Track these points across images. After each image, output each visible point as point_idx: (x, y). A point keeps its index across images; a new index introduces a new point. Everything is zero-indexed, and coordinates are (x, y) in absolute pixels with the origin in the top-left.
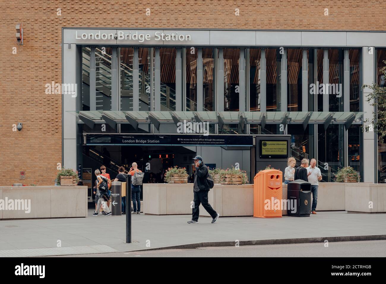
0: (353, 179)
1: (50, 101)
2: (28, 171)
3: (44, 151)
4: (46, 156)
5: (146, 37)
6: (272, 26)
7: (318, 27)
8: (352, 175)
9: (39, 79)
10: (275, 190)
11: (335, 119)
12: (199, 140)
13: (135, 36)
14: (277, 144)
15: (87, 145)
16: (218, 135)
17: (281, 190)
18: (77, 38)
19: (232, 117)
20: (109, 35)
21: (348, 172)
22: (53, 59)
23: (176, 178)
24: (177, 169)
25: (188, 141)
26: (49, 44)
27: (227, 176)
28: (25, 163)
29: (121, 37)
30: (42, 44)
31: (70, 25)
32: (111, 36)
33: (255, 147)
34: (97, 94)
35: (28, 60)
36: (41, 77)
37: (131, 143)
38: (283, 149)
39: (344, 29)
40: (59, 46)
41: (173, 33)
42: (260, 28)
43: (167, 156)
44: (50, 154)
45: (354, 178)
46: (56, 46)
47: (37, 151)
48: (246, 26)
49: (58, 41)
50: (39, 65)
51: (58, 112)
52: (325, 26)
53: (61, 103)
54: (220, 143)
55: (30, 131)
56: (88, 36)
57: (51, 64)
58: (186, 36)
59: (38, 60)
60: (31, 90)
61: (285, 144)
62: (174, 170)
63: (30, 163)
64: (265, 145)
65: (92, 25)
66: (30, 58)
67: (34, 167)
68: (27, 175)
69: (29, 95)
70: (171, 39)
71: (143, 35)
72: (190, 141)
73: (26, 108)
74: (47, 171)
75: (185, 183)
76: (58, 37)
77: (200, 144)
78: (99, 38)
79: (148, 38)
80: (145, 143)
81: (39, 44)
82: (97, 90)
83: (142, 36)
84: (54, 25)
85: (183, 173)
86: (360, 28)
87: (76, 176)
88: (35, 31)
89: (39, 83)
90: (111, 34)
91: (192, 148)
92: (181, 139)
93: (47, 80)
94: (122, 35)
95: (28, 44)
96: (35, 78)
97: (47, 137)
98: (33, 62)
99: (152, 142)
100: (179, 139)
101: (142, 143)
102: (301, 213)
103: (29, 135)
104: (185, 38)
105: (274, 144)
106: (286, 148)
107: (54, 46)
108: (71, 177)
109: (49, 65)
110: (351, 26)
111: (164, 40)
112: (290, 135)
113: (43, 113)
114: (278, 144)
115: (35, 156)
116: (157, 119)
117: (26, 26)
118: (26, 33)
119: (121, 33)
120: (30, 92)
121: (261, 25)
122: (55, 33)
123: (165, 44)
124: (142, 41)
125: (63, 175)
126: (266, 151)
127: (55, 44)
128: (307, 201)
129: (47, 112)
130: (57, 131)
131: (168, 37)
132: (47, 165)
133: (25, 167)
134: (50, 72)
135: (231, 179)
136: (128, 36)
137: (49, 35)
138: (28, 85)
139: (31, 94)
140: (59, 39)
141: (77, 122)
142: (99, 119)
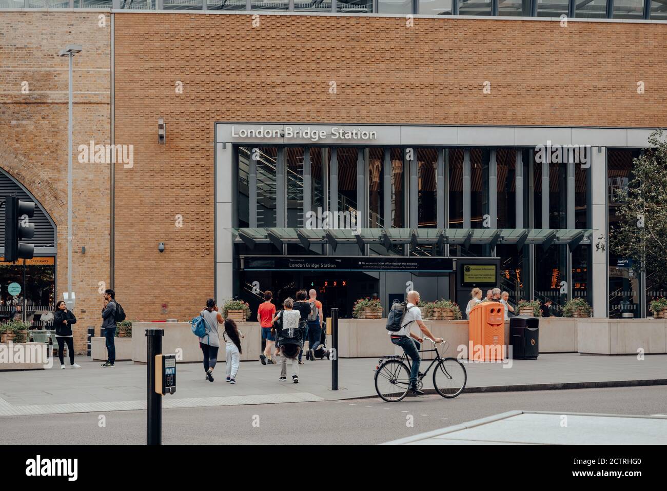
0: (584, 314)
1: (199, 215)
2: (170, 303)
3: (192, 278)
4: (194, 284)
5: (321, 134)
6: (478, 121)
7: (536, 122)
8: (583, 308)
9: (185, 188)
10: (496, 327)
11: (558, 238)
12: (386, 264)
13: (307, 133)
14: (483, 269)
15: (245, 270)
16: (408, 257)
17: (503, 326)
18: (233, 136)
19: (427, 235)
20: (274, 132)
21: (578, 304)
22: (203, 162)
23: (368, 312)
24: (369, 301)
25: (371, 265)
26: (198, 143)
27: (436, 310)
28: (168, 293)
29: (289, 134)
30: (190, 143)
31: (225, 118)
32: (276, 133)
33: (455, 272)
34: (258, 208)
35: (172, 163)
36: (188, 184)
37: (300, 268)
38: (490, 275)
39: (569, 125)
40: (211, 145)
41: (354, 130)
42: (462, 122)
43: (344, 284)
44: (199, 282)
45: (585, 312)
46: (208, 145)
47: (183, 277)
48: (446, 121)
49: (210, 139)
50: (186, 170)
51: (210, 228)
52: (545, 120)
53: (213, 217)
54: (412, 267)
55: (174, 253)
56: (247, 133)
57: (201, 168)
58: (371, 133)
59: (184, 163)
60: (176, 201)
61: (493, 269)
62: (365, 302)
63: (175, 293)
64: (468, 270)
65: (253, 119)
66: (175, 161)
67: (180, 298)
68: (170, 308)
69: (173, 208)
70: (352, 137)
71: (317, 132)
72: (374, 265)
73: (169, 224)
74: (195, 303)
75: (380, 318)
76: (210, 134)
77: (383, 269)
78: (262, 136)
79: (323, 136)
80: (317, 268)
81: (186, 143)
82: (258, 203)
83: (315, 133)
84: (205, 118)
85: (376, 306)
86: (588, 123)
87: (247, 309)
88: (181, 127)
89: (186, 192)
90: (276, 131)
91: (373, 274)
92: (363, 263)
93: (196, 188)
94: (290, 132)
95: (172, 143)
96: (180, 185)
97: (196, 260)
98: (178, 165)
99: (326, 266)
100: (360, 263)
101: (314, 268)
102: (527, 355)
103: (173, 257)
104: (370, 135)
105: (480, 269)
106: (495, 274)
107: (204, 145)
108: (241, 311)
109: (199, 169)
110: (577, 121)
111: (343, 138)
112: (500, 258)
113: (190, 230)
114: (485, 269)
115: (180, 284)
116: (334, 237)
117: (169, 120)
118: (169, 129)
119: (289, 130)
120: (174, 203)
121: (464, 119)
122: (206, 130)
123: (345, 142)
124: (315, 140)
125: (231, 309)
126: (469, 278)
127: (206, 143)
128: (534, 341)
129: (196, 228)
130: (208, 253)
131: (347, 134)
132: (196, 296)
133: (168, 298)
134: (200, 179)
135: (441, 314)
136: (298, 133)
137: (198, 132)
138: (171, 194)
139: (175, 205)
140: (211, 136)
141: (233, 241)
142: (264, 237)
